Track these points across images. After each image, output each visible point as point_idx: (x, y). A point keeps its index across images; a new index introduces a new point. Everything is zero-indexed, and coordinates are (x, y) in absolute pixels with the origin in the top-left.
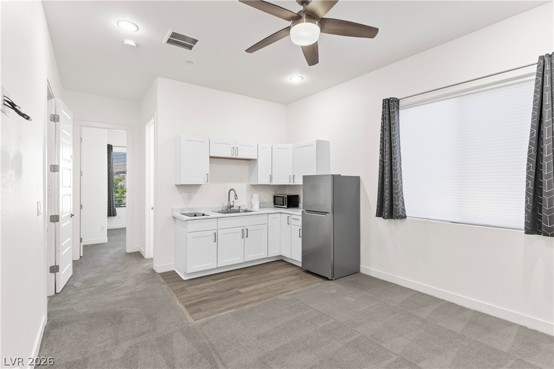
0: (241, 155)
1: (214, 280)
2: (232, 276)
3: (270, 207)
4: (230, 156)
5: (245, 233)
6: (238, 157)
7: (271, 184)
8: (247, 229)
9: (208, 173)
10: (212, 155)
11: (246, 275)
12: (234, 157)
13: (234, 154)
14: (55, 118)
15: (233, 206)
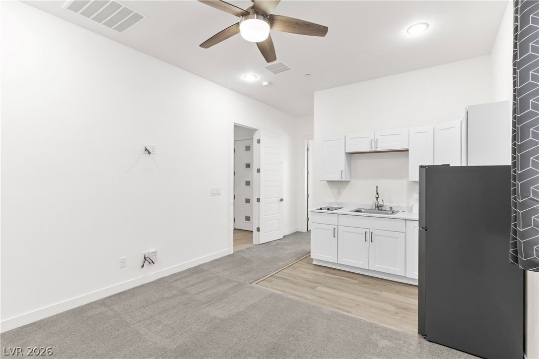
2: (344, 277)
4: (368, 150)
6: (379, 149)
8: (372, 233)
10: (348, 151)
12: (373, 150)
13: (373, 147)
14: (259, 141)
15: (382, 206)
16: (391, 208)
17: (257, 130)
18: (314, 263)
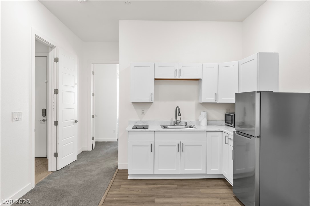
0: (184, 75)
1: (147, 184)
2: (163, 185)
3: (221, 125)
4: (173, 77)
5: (181, 148)
6: (181, 77)
7: (217, 102)
8: (183, 144)
9: (153, 92)
10: (156, 77)
11: (176, 186)
12: (177, 78)
13: (177, 75)
14: (56, 60)
15: (180, 122)
16: (186, 123)
17: (55, 47)
18: (129, 178)
